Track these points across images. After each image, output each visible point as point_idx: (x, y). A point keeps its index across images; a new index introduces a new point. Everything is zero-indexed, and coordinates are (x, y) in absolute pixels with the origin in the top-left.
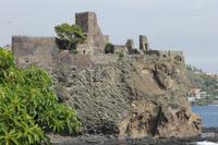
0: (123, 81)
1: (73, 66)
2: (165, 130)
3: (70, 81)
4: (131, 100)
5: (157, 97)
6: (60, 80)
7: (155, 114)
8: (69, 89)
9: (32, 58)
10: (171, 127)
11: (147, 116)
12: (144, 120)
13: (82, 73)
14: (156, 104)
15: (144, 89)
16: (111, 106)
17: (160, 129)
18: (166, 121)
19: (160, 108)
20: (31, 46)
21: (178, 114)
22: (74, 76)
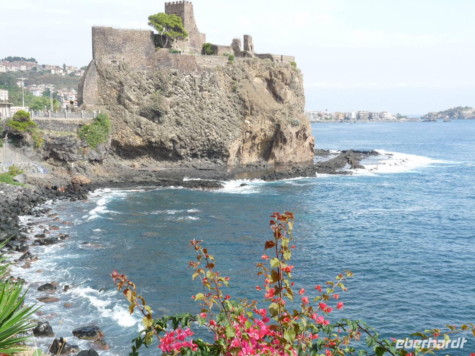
0: (234, 90)
1: (173, 71)
2: (282, 154)
3: (171, 89)
4: (245, 115)
5: (274, 112)
6: (158, 87)
7: (270, 134)
8: (168, 99)
9: (121, 58)
10: (289, 149)
11: (261, 136)
12: (257, 141)
13: (185, 79)
14: (273, 120)
15: (260, 102)
16: (220, 122)
17: (276, 152)
18: (285, 141)
19: (279, 126)
20: (119, 40)
21: (297, 133)
22: (176, 83)
